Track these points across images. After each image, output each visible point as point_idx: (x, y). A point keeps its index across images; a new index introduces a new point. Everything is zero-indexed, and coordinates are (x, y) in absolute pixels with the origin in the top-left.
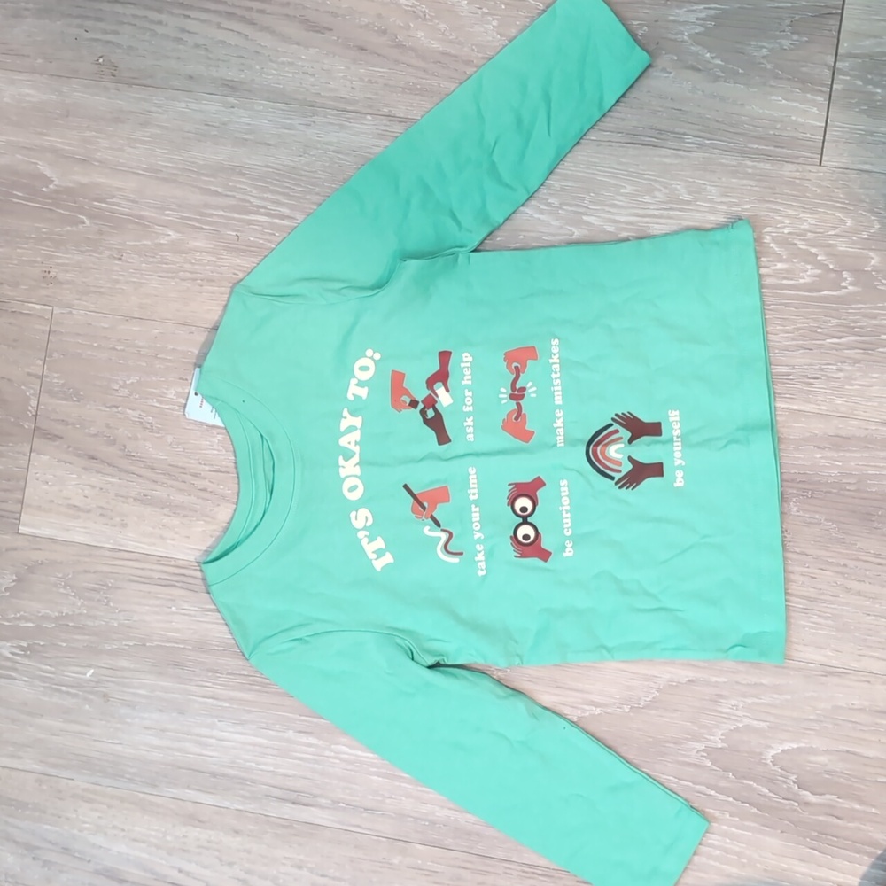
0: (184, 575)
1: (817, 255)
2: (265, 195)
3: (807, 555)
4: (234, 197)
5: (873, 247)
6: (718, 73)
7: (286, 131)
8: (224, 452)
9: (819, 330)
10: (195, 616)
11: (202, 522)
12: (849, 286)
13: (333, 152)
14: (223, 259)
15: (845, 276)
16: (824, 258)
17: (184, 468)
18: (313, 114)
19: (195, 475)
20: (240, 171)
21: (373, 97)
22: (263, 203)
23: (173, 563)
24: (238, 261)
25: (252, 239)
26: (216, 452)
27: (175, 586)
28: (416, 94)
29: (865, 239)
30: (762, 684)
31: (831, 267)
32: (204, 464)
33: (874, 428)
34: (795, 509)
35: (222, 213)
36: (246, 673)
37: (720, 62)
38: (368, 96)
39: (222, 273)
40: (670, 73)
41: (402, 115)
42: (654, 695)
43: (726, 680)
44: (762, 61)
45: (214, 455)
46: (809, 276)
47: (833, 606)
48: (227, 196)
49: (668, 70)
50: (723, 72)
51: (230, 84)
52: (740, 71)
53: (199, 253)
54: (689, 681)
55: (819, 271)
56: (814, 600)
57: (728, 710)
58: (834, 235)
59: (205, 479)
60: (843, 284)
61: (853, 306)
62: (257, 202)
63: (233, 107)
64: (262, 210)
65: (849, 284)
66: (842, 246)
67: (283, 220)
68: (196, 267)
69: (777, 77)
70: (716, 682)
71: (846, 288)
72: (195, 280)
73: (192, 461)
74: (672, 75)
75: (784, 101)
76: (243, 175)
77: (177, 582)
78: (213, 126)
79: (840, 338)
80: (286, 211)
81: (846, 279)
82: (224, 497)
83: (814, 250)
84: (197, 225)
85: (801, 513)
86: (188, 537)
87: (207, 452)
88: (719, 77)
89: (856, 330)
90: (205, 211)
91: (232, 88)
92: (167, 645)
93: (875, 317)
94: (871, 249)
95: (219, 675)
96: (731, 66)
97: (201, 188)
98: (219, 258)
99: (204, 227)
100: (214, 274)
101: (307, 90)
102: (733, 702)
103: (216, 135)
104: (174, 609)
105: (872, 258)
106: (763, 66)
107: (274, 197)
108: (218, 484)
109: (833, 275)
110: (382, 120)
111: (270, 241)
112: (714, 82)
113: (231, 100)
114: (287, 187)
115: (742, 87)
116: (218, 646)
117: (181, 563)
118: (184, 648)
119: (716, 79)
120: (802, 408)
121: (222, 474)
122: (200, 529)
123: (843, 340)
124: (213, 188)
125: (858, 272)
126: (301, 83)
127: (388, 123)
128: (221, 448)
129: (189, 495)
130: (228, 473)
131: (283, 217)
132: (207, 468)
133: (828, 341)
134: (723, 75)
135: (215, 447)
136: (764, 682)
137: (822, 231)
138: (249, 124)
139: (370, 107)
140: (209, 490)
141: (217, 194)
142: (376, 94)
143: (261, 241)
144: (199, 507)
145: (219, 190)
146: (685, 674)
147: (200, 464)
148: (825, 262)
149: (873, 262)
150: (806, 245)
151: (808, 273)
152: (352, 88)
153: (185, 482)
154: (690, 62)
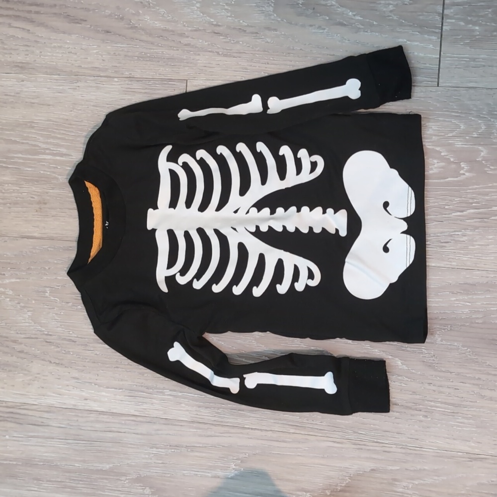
0: (12, 413)
1: (441, 152)
2: (49, 141)
3: (451, 373)
4: (28, 143)
5: (482, 143)
6: (358, 26)
7: (60, 94)
8: (33, 324)
9: (446, 207)
10: (22, 441)
11: (22, 375)
12: (466, 172)
13: (93, 106)
14: (23, 187)
15: (462, 166)
16: (446, 154)
17: (7, 337)
18: (78, 81)
19: (15, 341)
20: (31, 125)
21: (118, 65)
22: (48, 146)
23: (4, 405)
24: (34, 188)
25: (42, 172)
26: (27, 324)
27: (7, 421)
28: (147, 61)
29: (476, 137)
30: (424, 470)
31: (452, 160)
32: (21, 334)
33: (492, 276)
34: (439, 339)
35: (20, 155)
36: (60, 480)
37: (360, 18)
38: (114, 65)
39: (23, 198)
40: (324, 29)
41: (138, 76)
42: (347, 482)
43: (398, 468)
44: (390, 14)
45: (26, 326)
46: (435, 168)
47: (473, 409)
48: (23, 143)
49: (323, 27)
50: (362, 25)
51: (20, 65)
52: (375, 23)
53: (7, 185)
54: (372, 470)
55: (442, 164)
56: (459, 406)
57: (401, 490)
58: (452, 136)
59: (21, 343)
60: (462, 172)
61: (471, 187)
62: (44, 146)
63: (23, 81)
64: (47, 151)
65: (466, 171)
66: (459, 144)
67: (62, 157)
68: (6, 195)
69: (401, 25)
70: (391, 470)
71: (464, 174)
72: (5, 204)
73: (12, 332)
74: (326, 30)
75: (408, 42)
76: (33, 127)
77: (8, 417)
78: (10, 96)
79: (462, 211)
80: (64, 151)
81: (463, 168)
82: (35, 356)
83: (438, 149)
84: (4, 165)
85: (444, 342)
86: (14, 386)
87: (21, 325)
88: (359, 28)
89: (474, 204)
90: (9, 155)
91: (21, 67)
92: (5, 462)
93: (487, 194)
94: (480, 145)
95: (41, 482)
96: (368, 20)
97: (5, 140)
98: (20, 188)
99: (9, 166)
100: (18, 199)
101: (72, 64)
102: (405, 484)
103: (13, 101)
104: (7, 437)
105: (482, 151)
106: (391, 17)
107: (55, 142)
108: (31, 347)
109: (453, 166)
110: (125, 81)
111: (54, 173)
112: (356, 33)
113: (21, 76)
114: (63, 134)
115: (377, 34)
116: (39, 462)
117: (10, 404)
118: (17, 464)
119: (358, 30)
120: (438, 265)
121: (33, 340)
122: (21, 380)
123: (465, 213)
124: (13, 139)
125: (471, 162)
126: (68, 60)
127: (130, 83)
128: (31, 321)
129: (12, 356)
130: (37, 338)
131: (62, 155)
132: (23, 336)
133: (453, 214)
134: (362, 27)
135: (27, 321)
136: (426, 468)
137: (443, 134)
138: (35, 92)
139: (116, 72)
140: (25, 351)
141: (15, 142)
142: (120, 63)
143: (49, 173)
144: (19, 364)
145: (18, 140)
146: (369, 465)
147: (18, 333)
148: (447, 157)
149: (482, 154)
150: (433, 145)
151: (435, 166)
152: (103, 60)
153: (8, 347)
154: (338, 20)
